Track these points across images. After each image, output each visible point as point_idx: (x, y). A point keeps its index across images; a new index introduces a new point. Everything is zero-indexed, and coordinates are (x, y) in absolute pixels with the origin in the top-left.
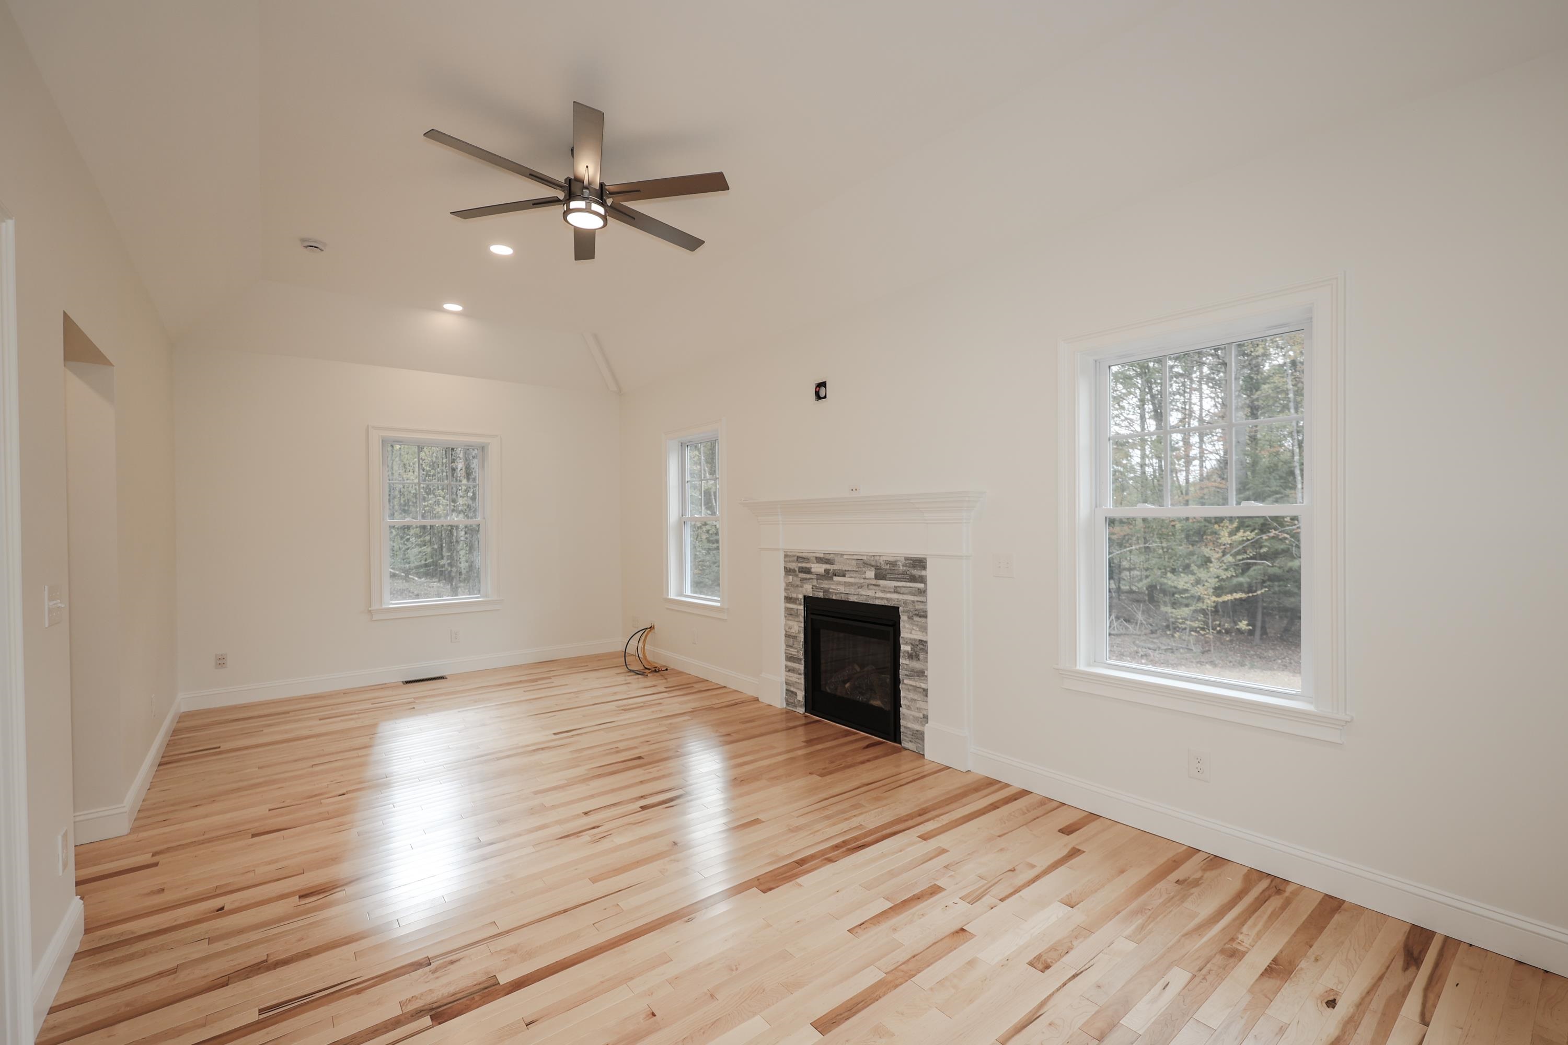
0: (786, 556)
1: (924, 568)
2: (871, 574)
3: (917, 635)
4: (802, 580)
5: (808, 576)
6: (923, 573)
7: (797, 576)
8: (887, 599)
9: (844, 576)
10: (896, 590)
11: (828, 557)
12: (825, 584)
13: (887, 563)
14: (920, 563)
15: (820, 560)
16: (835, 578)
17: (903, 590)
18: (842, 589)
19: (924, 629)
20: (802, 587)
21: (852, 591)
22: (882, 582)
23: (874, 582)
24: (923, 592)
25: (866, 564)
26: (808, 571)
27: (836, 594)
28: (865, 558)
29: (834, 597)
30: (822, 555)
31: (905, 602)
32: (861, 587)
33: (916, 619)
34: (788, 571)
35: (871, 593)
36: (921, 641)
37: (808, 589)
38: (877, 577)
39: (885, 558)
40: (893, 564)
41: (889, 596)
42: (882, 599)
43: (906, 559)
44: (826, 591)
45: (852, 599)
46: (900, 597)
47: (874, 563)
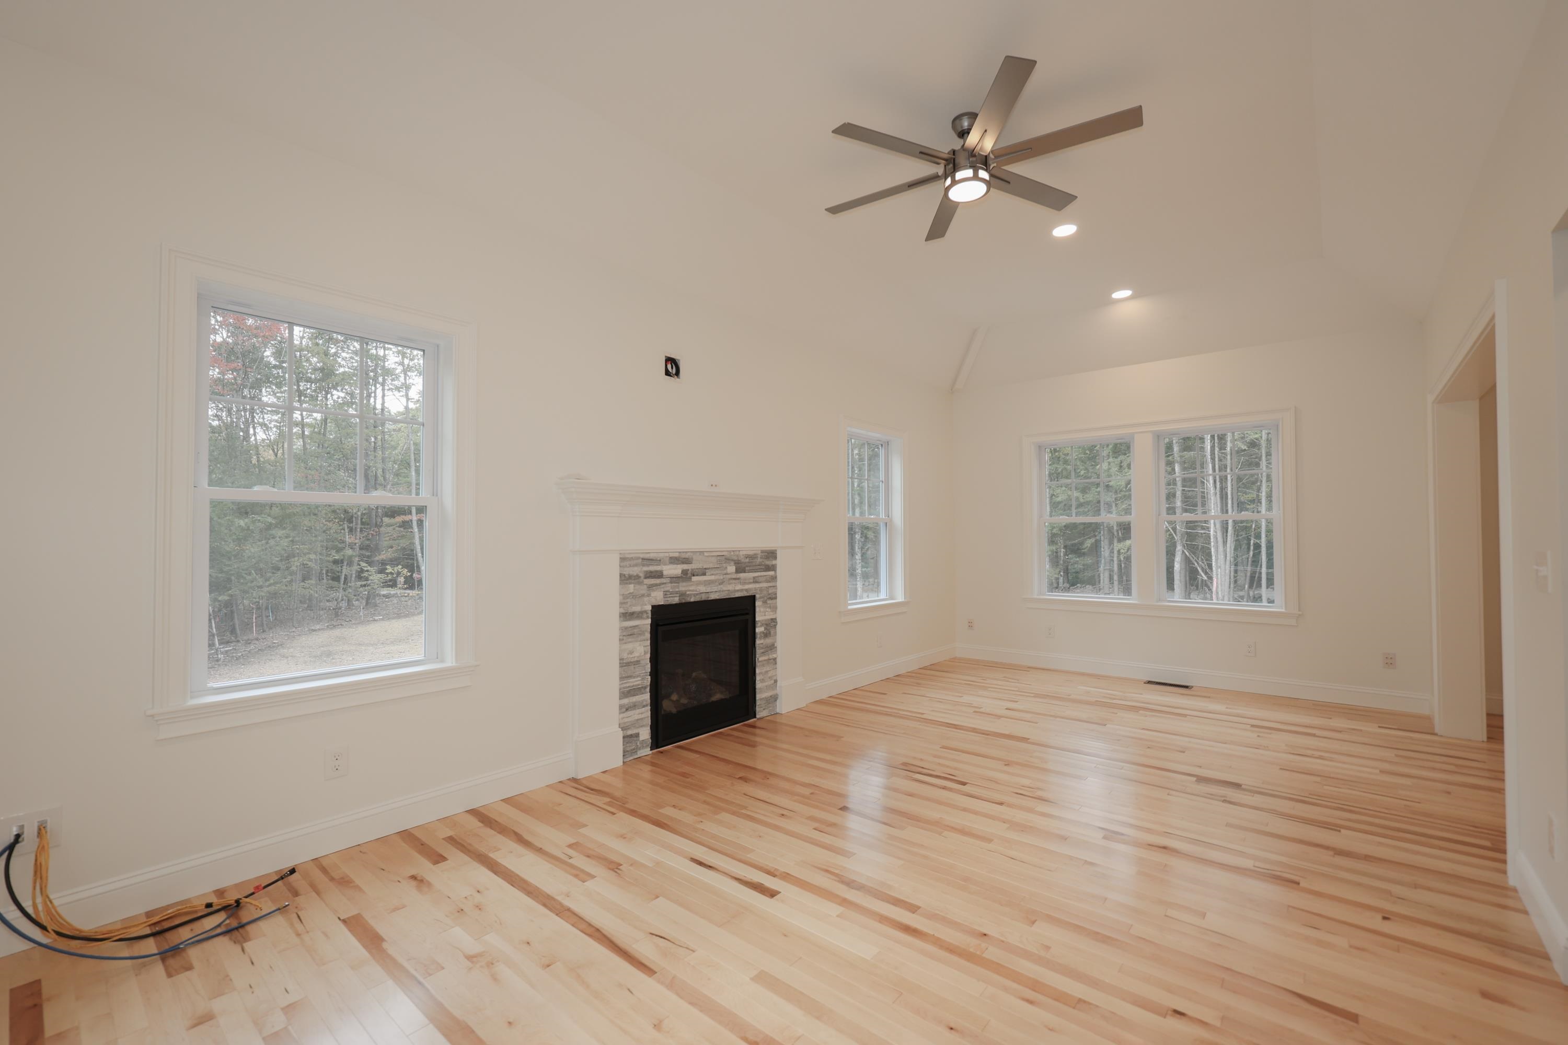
0: (623, 559)
1: (775, 558)
2: (731, 569)
3: (769, 616)
4: (650, 587)
5: (658, 581)
6: (774, 562)
7: (641, 583)
8: (746, 590)
9: (704, 574)
10: (755, 581)
11: (684, 556)
12: (683, 587)
13: (747, 556)
14: (772, 554)
15: (674, 560)
16: (694, 579)
17: (761, 579)
18: (703, 589)
19: (774, 609)
20: (649, 595)
21: (713, 588)
22: (742, 575)
23: (735, 576)
24: (774, 578)
25: (728, 560)
26: (659, 575)
27: (695, 595)
28: (725, 554)
29: (692, 600)
30: (677, 555)
31: (761, 590)
32: (722, 583)
33: (769, 602)
34: (625, 579)
35: (730, 587)
36: (772, 619)
37: (658, 598)
38: (738, 571)
39: (745, 553)
40: (752, 557)
41: (747, 587)
42: (742, 590)
43: (762, 552)
44: (682, 594)
45: (713, 597)
46: (757, 586)
47: (735, 558)
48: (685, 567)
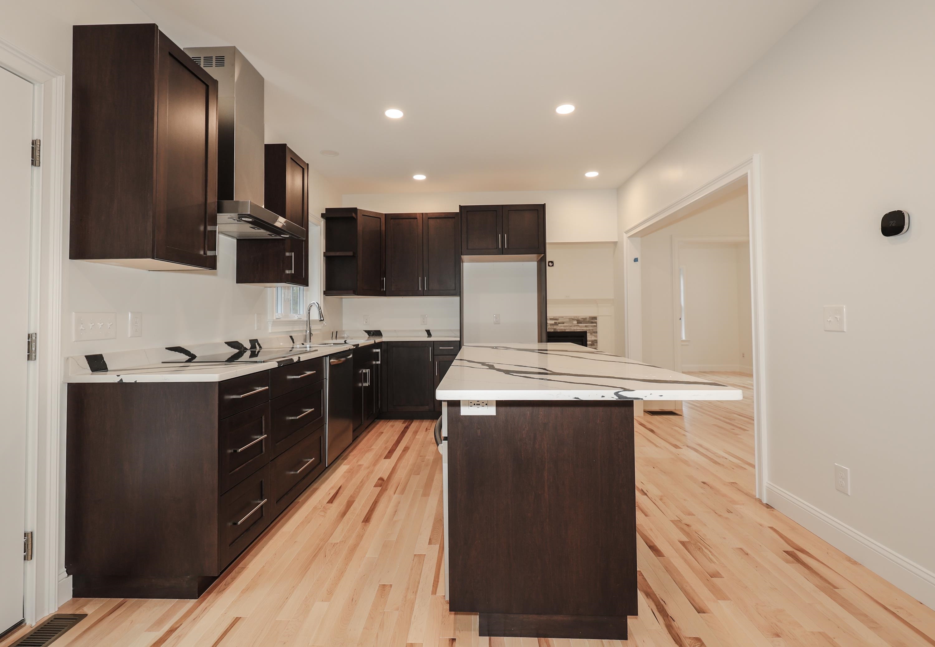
1: (596, 319)
2: (575, 322)
3: (593, 338)
6: (596, 321)
8: (582, 329)
9: (564, 324)
10: (586, 326)
11: (555, 318)
12: (555, 327)
13: (583, 319)
14: (595, 318)
16: (559, 325)
17: (589, 326)
18: (563, 328)
19: (596, 337)
21: (567, 328)
22: (580, 325)
23: (577, 325)
24: (596, 326)
25: (573, 319)
27: (560, 330)
28: (572, 317)
29: (559, 331)
30: (553, 318)
31: (589, 330)
32: (571, 326)
33: (593, 334)
35: (575, 328)
36: (595, 340)
38: (578, 323)
39: (581, 317)
40: (586, 319)
41: (582, 328)
42: (580, 329)
43: (589, 317)
44: (554, 329)
45: (567, 331)
46: (587, 328)
47: (577, 319)
48: (556, 321)
